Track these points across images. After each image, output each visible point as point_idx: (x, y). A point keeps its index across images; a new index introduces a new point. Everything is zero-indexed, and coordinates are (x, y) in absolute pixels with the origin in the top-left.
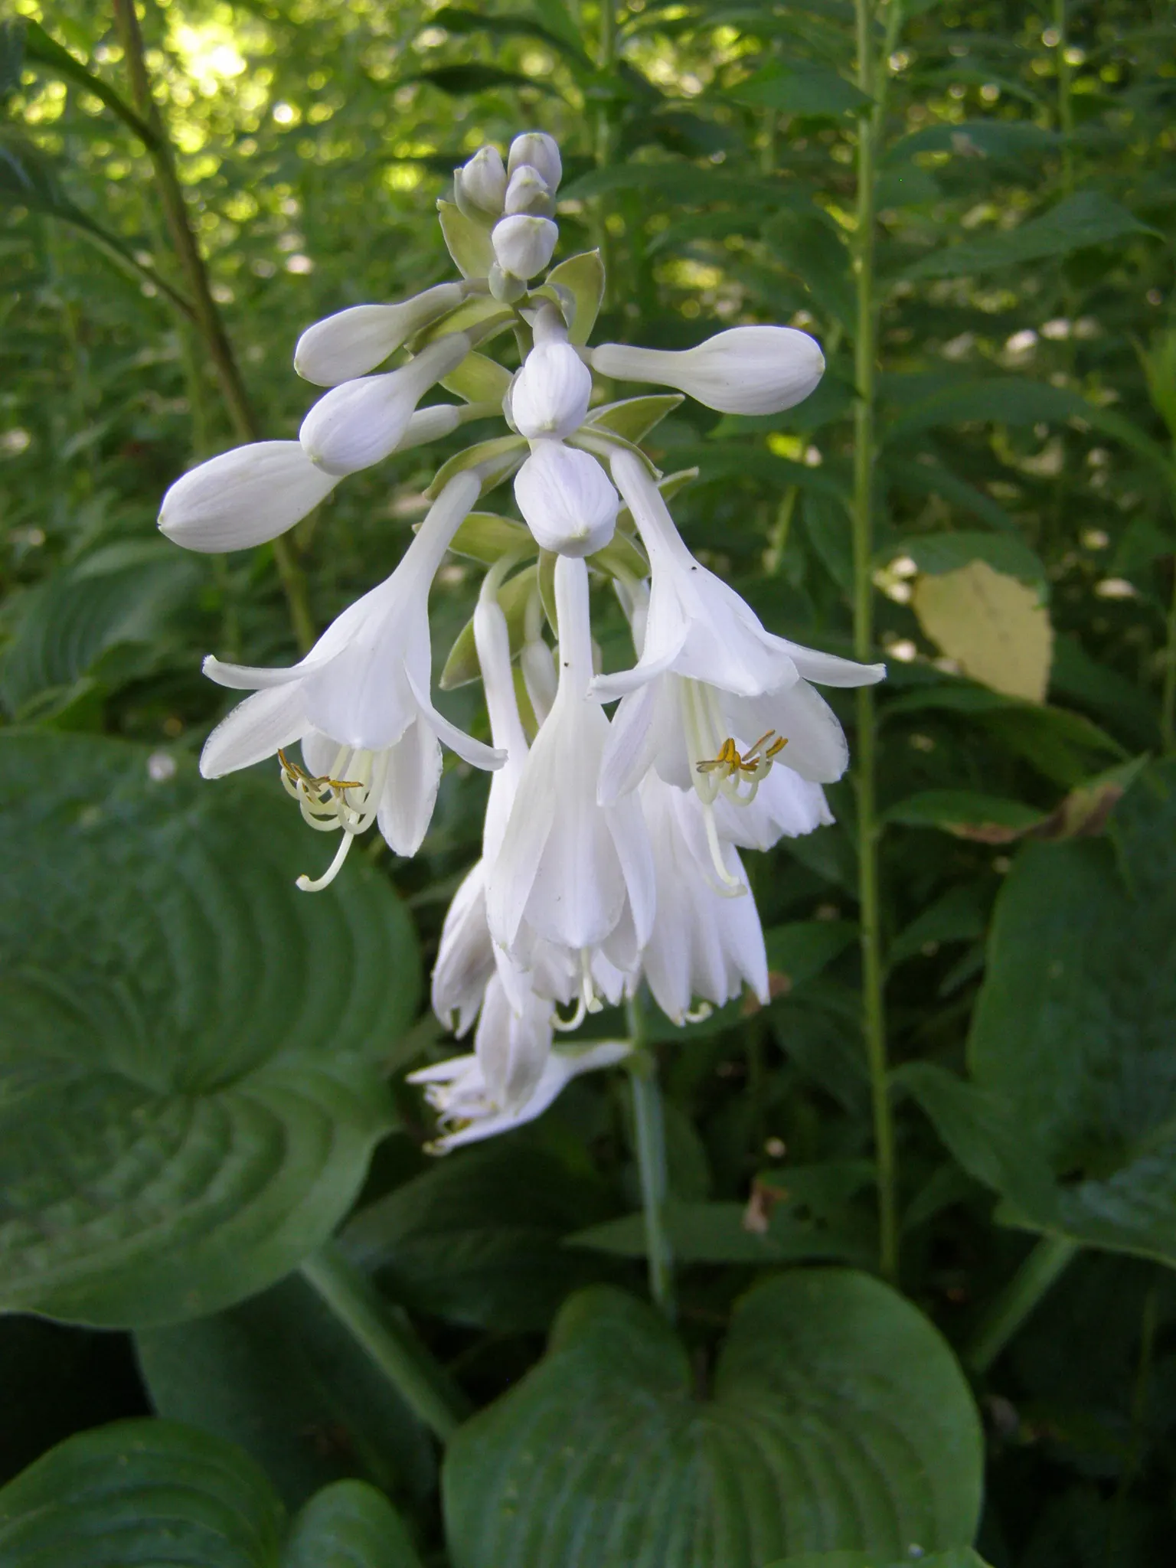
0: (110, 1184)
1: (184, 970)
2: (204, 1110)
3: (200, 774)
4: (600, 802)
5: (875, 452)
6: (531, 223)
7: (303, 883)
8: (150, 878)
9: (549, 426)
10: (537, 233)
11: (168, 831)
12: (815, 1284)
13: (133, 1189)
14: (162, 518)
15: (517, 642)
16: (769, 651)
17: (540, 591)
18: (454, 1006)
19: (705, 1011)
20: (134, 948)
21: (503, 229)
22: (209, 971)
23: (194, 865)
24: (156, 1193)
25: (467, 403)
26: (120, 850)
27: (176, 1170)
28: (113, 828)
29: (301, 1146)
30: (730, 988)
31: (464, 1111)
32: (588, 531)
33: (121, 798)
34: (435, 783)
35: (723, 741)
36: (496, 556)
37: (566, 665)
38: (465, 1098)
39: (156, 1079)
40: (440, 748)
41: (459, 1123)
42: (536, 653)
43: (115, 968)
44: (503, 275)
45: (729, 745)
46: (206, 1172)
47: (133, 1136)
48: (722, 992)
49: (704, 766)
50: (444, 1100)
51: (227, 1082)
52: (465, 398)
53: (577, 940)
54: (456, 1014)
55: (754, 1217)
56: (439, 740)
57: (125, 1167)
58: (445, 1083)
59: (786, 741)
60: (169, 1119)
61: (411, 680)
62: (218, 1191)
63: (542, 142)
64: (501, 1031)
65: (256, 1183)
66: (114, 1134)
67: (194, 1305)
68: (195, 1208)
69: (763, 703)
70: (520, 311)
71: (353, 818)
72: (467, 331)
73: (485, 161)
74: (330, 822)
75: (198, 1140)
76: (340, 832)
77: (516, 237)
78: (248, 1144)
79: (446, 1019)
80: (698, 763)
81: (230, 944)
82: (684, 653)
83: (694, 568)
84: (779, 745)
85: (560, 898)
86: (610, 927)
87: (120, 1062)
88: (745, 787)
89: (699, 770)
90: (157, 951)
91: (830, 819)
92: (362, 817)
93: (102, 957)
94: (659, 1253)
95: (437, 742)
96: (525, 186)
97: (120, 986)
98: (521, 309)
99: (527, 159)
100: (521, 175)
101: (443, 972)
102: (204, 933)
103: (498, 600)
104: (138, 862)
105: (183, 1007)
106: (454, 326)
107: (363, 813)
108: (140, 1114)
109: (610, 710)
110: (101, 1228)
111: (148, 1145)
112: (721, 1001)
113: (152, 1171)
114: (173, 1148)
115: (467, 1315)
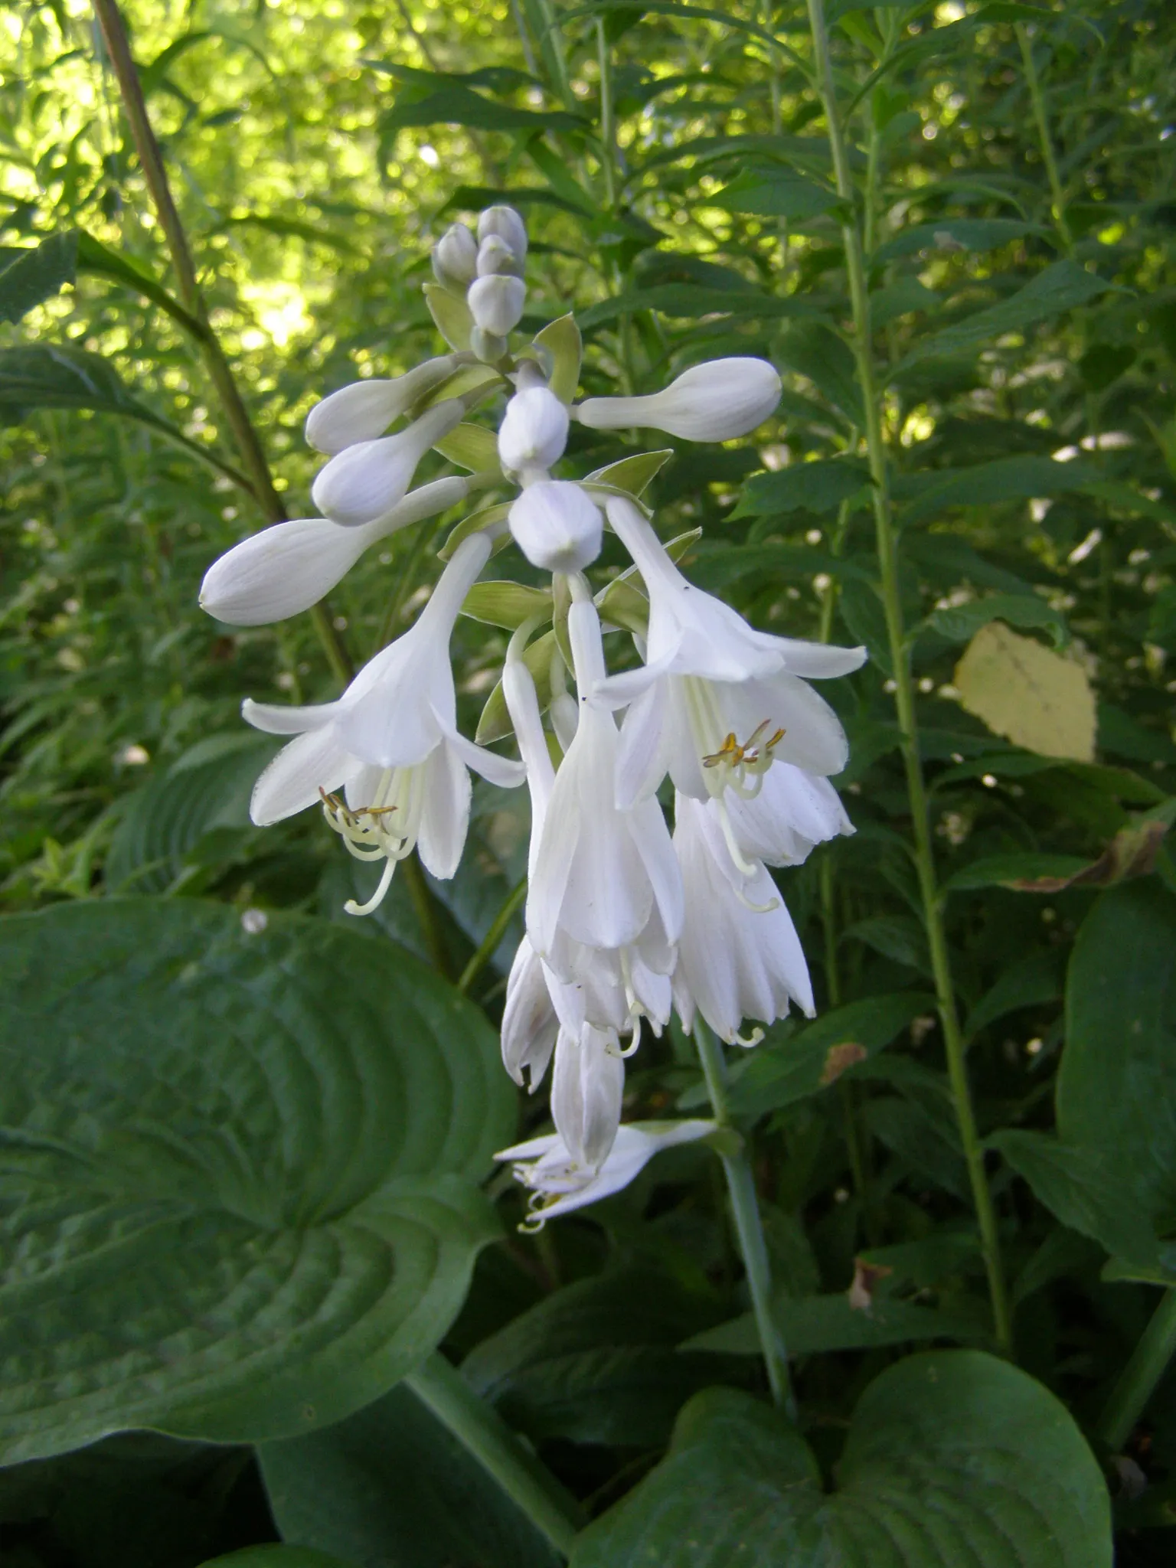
0: (224, 1313)
1: (287, 1112)
2: (314, 1239)
3: (253, 822)
4: (618, 806)
5: (896, 536)
6: (499, 280)
7: (351, 906)
8: (250, 1026)
9: (530, 454)
10: (505, 289)
11: (264, 980)
12: (931, 1368)
13: (247, 1314)
14: (203, 597)
15: (544, 697)
16: (759, 648)
17: (560, 648)
18: (525, 1064)
19: (758, 1034)
20: (238, 1093)
21: (476, 289)
22: (312, 1109)
23: (290, 1010)
24: (267, 1316)
25: (471, 473)
26: (220, 1002)
27: (288, 1295)
28: (211, 981)
29: (409, 1265)
30: (778, 1007)
31: (551, 1187)
32: (574, 543)
33: (217, 953)
34: (467, 807)
35: (725, 736)
36: (517, 622)
37: (584, 699)
38: (550, 1173)
39: (268, 1217)
40: (469, 774)
41: (547, 1198)
42: (562, 705)
43: (220, 1114)
44: (482, 334)
45: (731, 738)
46: (318, 1294)
47: (245, 1266)
48: (770, 1011)
49: (710, 761)
50: (530, 1176)
51: (335, 1216)
52: (472, 470)
53: (609, 940)
54: (526, 1071)
55: (858, 1295)
56: (467, 767)
57: (239, 1295)
58: (532, 1160)
59: (784, 732)
60: (280, 1250)
61: (434, 710)
62: (329, 1310)
63: (504, 213)
64: (572, 1088)
65: (366, 1300)
66: (228, 1266)
67: (310, 1418)
68: (307, 1327)
69: (751, 687)
70: (507, 375)
71: (393, 845)
72: (460, 398)
73: (456, 235)
74: (375, 852)
75: (309, 1266)
76: (383, 862)
77: (486, 294)
78: (357, 1266)
79: (518, 1077)
80: (704, 758)
81: (331, 1084)
82: (679, 656)
83: (687, 588)
84: (779, 736)
85: (591, 904)
86: (640, 927)
87: (231, 1202)
88: (750, 780)
89: (706, 765)
90: (260, 1095)
91: (850, 829)
92: (404, 842)
93: (208, 1105)
94: (772, 1346)
95: (465, 769)
96: (493, 251)
97: (226, 1130)
98: (508, 373)
99: (493, 230)
100: (488, 243)
101: (508, 1030)
102: (305, 1074)
103: (525, 661)
104: (237, 1011)
105: (288, 1146)
106: (449, 397)
107: (404, 838)
108: (251, 1246)
109: (619, 717)
110: (215, 1352)
111: (258, 1273)
112: (770, 1021)
113: (266, 1298)
114: (284, 1275)
115: (590, 1434)
